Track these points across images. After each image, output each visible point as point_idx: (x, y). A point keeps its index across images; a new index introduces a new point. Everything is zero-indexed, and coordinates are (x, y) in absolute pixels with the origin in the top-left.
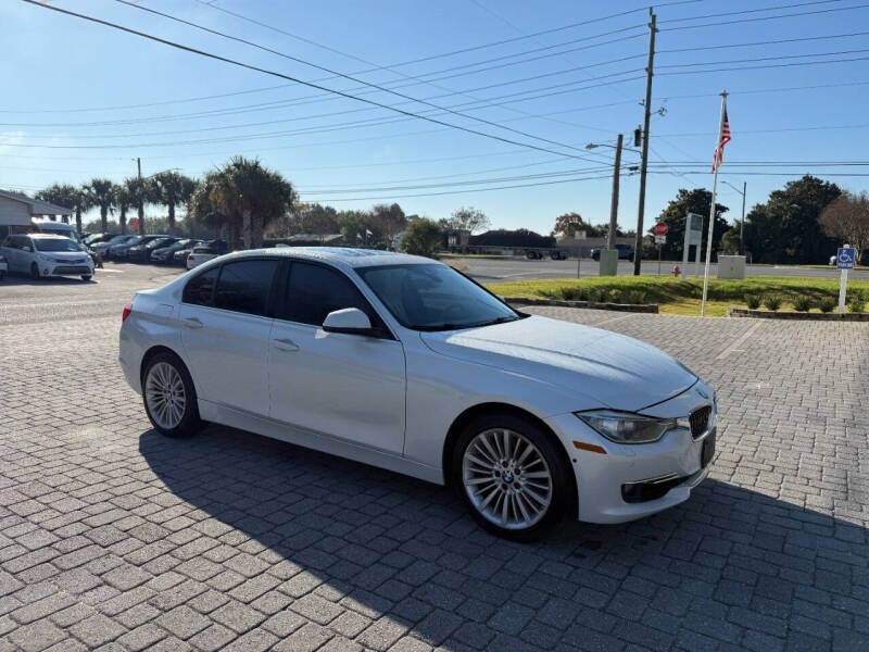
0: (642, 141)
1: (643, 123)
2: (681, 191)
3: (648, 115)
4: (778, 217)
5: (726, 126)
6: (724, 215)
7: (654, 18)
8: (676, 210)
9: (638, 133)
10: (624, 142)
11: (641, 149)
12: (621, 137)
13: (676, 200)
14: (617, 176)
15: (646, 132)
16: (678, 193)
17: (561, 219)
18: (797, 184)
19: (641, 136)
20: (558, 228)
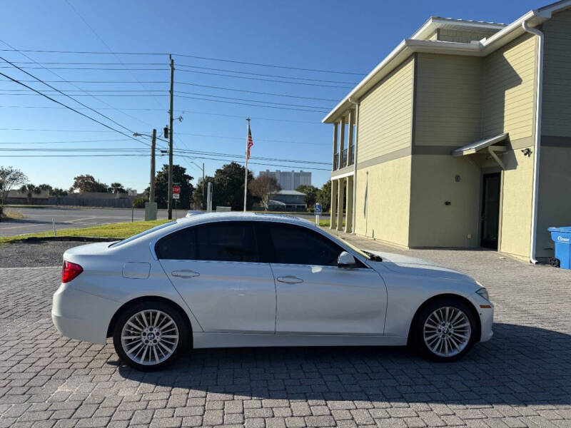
0: (169, 136)
1: (169, 124)
2: (164, 165)
3: (172, 120)
4: (221, 185)
5: (250, 137)
6: (191, 182)
7: (172, 61)
8: (163, 177)
9: (166, 130)
10: (157, 135)
11: (168, 140)
12: (155, 131)
13: (162, 171)
14: (153, 156)
15: (171, 129)
16: (163, 166)
17: (78, 178)
18: (229, 166)
19: (168, 132)
20: (76, 185)
